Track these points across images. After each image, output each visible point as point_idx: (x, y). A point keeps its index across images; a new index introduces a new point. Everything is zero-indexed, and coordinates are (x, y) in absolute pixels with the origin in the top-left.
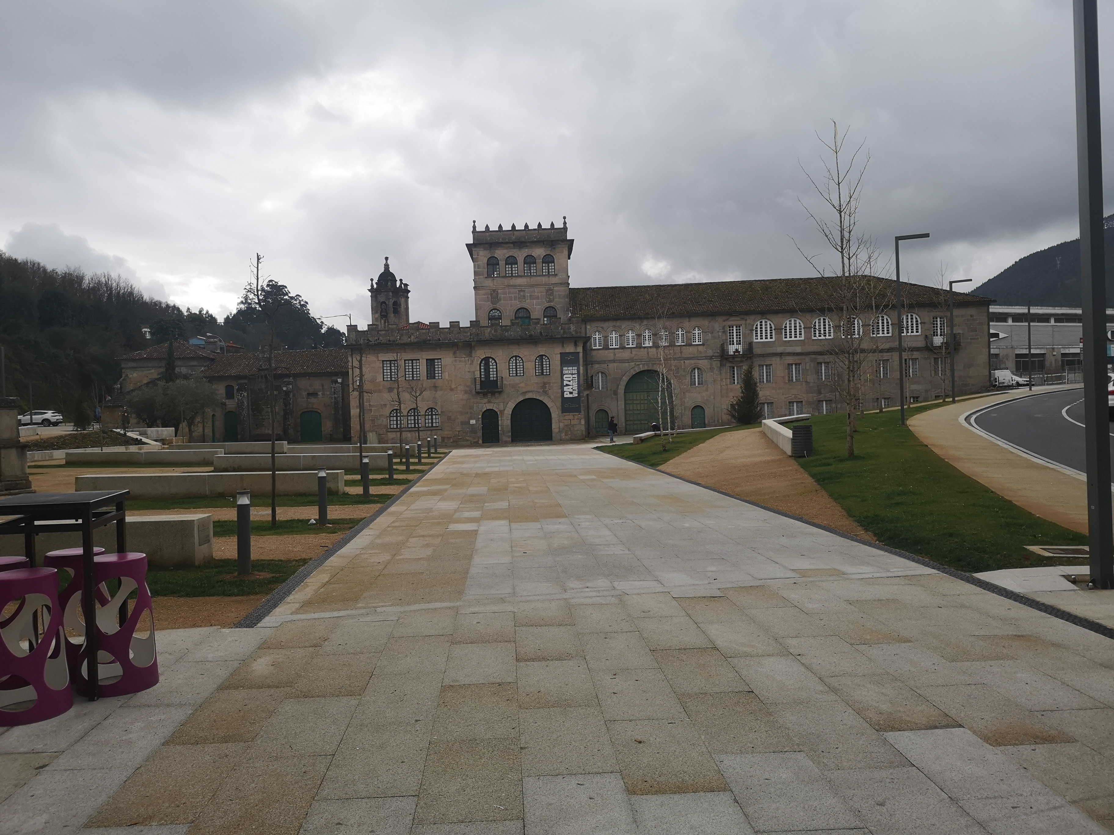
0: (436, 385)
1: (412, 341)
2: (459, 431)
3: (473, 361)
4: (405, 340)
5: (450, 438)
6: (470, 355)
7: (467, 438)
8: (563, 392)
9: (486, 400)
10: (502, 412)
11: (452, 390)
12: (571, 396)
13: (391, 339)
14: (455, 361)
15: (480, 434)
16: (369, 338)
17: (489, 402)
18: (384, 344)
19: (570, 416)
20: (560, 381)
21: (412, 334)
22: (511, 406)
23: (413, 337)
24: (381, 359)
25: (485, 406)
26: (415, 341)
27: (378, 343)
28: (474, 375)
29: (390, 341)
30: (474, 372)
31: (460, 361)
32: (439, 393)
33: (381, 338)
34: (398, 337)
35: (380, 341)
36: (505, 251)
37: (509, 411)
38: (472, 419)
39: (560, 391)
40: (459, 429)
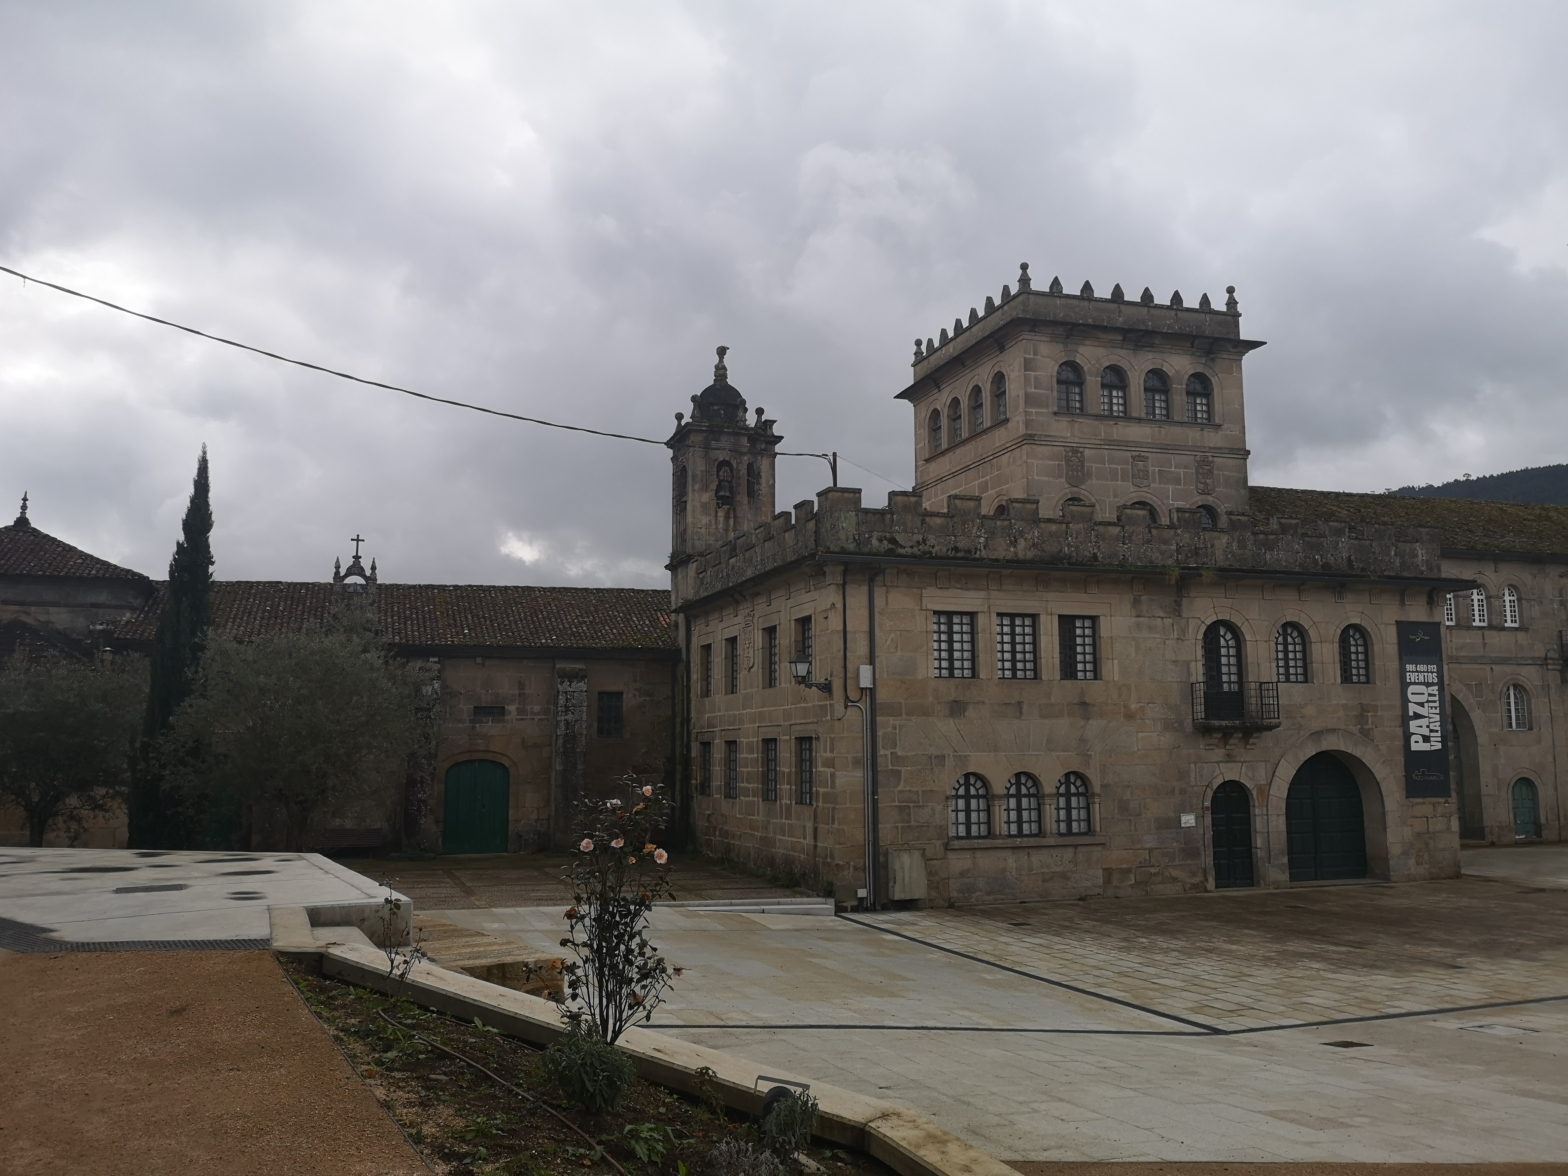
0: (1087, 700)
1: (1021, 555)
2: (1150, 850)
3: (1184, 631)
4: (1002, 550)
5: (1128, 871)
6: (1176, 611)
7: (1175, 873)
8: (1407, 736)
9: (1219, 753)
10: (1264, 790)
11: (1130, 716)
12: (1426, 747)
13: (960, 545)
14: (1138, 626)
15: (1208, 859)
16: (898, 537)
17: (1229, 758)
18: (937, 557)
19: (1424, 806)
20: (1398, 703)
21: (1021, 533)
22: (1287, 771)
23: (1022, 543)
24: (930, 606)
25: (1217, 772)
26: (1030, 555)
27: (924, 553)
28: (1189, 674)
29: (956, 549)
30: (1187, 664)
31: (1151, 629)
32: (1095, 725)
33: (932, 540)
34: (982, 540)
35: (927, 548)
36: (1101, 352)
37: (1280, 790)
38: (1185, 812)
39: (1399, 732)
40: (1150, 841)
